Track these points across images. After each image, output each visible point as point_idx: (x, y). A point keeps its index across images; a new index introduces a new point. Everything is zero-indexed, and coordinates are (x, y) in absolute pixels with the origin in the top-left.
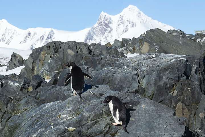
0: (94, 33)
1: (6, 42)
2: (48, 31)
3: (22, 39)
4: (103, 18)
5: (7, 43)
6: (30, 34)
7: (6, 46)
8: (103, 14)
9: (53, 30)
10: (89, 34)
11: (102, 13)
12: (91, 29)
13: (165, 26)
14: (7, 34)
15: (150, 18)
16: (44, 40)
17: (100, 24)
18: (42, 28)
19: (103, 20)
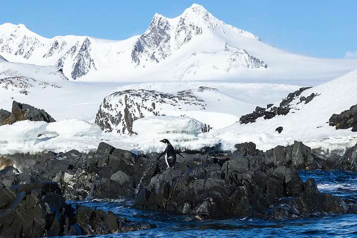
0: (145, 42)
1: (24, 55)
2: (81, 39)
3: (47, 51)
4: (157, 22)
5: (25, 57)
6: (57, 44)
7: (25, 61)
8: (157, 16)
9: (89, 38)
10: (139, 43)
11: (156, 14)
12: (141, 38)
13: (242, 32)
14: (25, 44)
15: (221, 22)
16: (77, 52)
17: (153, 30)
18: (73, 36)
19: (157, 24)
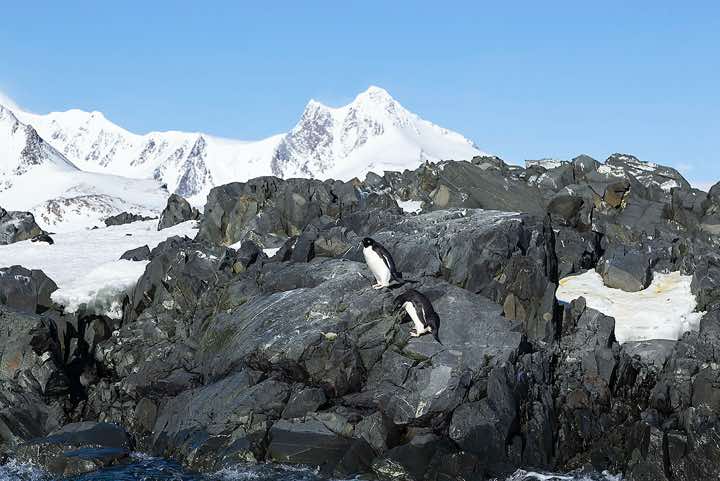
0: (292, 144)
1: (100, 160)
2: (192, 138)
3: (137, 156)
4: (313, 114)
5: (101, 164)
6: (152, 144)
7: (102, 169)
8: (313, 104)
9: (203, 136)
10: (283, 146)
11: (312, 102)
12: (286, 138)
13: (446, 133)
14: (102, 145)
15: (415, 116)
16: (185, 158)
17: (307, 126)
18: (179, 133)
19: (312, 117)
